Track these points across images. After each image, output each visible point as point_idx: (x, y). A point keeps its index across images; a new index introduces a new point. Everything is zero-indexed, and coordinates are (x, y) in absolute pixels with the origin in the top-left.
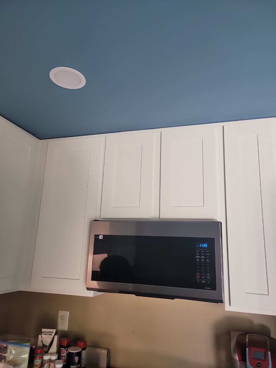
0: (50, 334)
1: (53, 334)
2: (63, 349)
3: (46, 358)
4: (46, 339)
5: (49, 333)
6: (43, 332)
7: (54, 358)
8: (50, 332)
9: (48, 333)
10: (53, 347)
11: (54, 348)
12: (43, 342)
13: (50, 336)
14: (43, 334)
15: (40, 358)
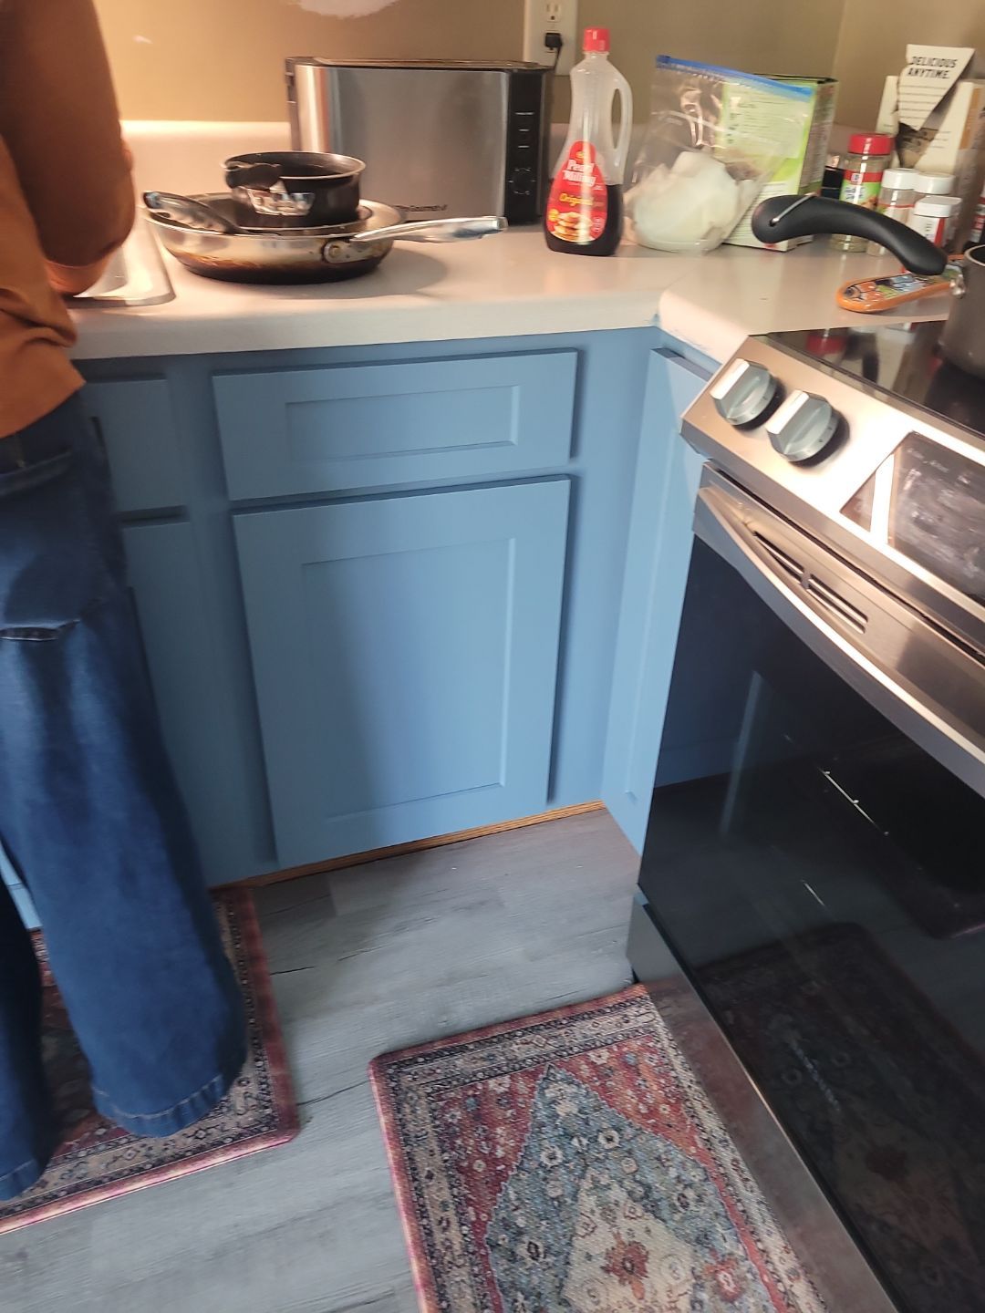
0: (939, 73)
1: (955, 73)
3: (897, 180)
4: (914, 94)
5: (938, 68)
6: (909, 59)
7: (931, 186)
8: (943, 62)
9: (929, 67)
10: (945, 140)
11: (945, 149)
12: (902, 113)
13: (937, 81)
14: (906, 71)
15: (867, 178)
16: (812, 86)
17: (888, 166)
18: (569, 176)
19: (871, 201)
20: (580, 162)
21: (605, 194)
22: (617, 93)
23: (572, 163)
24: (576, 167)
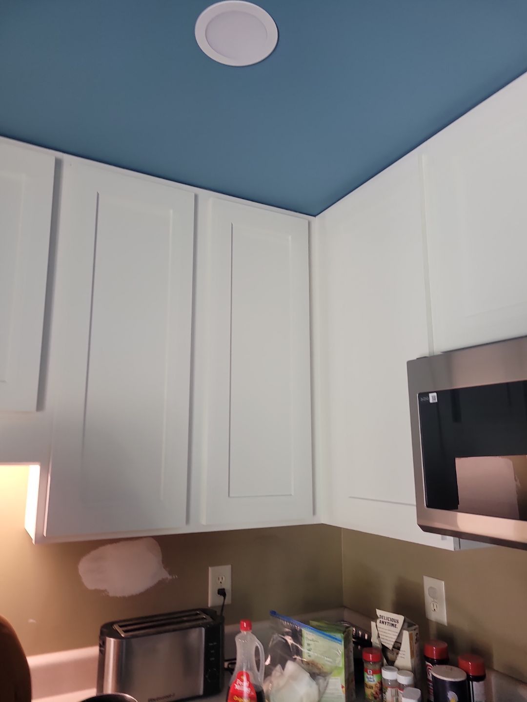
0: (393, 625)
1: (399, 626)
2: (430, 666)
3: (388, 675)
4: (385, 632)
5: (391, 622)
6: (379, 616)
7: (404, 680)
8: (392, 620)
9: (388, 621)
10: (404, 654)
11: (405, 658)
12: (382, 640)
13: (392, 628)
14: (378, 621)
15: (374, 672)
16: (340, 636)
17: (382, 665)
18: (237, 687)
19: (379, 683)
20: (242, 681)
21: (256, 696)
22: (257, 648)
23: (238, 681)
24: (240, 683)
